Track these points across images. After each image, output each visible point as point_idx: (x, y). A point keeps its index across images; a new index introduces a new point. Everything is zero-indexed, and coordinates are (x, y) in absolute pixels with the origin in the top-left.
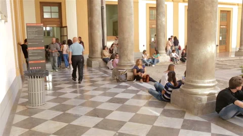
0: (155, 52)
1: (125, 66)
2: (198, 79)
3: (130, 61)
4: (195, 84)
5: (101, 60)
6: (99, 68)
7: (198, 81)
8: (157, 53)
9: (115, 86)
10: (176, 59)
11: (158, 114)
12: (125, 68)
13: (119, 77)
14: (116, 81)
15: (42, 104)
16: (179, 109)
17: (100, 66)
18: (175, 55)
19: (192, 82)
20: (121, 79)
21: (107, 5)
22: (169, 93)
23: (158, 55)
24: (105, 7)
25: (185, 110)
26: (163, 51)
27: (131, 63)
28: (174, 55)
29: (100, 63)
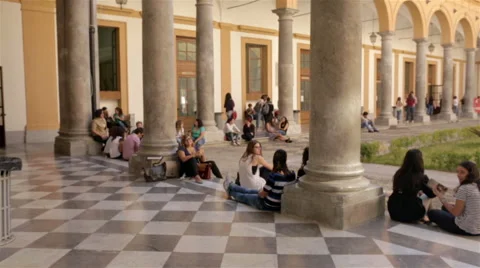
0: (196, 123)
1: (160, 148)
2: (336, 162)
3: (169, 137)
4: (331, 173)
5: (89, 140)
6: (88, 156)
7: (338, 166)
8: (200, 125)
9: (149, 188)
10: (235, 134)
11: (273, 234)
12: (161, 153)
13: (151, 172)
14: (143, 179)
15: (6, 236)
16: (303, 222)
17: (87, 152)
18: (234, 128)
19: (325, 168)
20: (156, 175)
21: (100, 28)
22: (278, 191)
23: (203, 128)
24: (96, 29)
25: (315, 222)
26: (210, 121)
27: (171, 142)
28: (231, 128)
29: (87, 147)
